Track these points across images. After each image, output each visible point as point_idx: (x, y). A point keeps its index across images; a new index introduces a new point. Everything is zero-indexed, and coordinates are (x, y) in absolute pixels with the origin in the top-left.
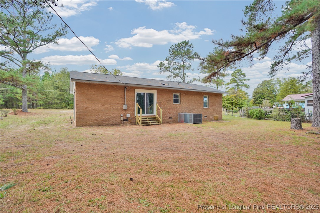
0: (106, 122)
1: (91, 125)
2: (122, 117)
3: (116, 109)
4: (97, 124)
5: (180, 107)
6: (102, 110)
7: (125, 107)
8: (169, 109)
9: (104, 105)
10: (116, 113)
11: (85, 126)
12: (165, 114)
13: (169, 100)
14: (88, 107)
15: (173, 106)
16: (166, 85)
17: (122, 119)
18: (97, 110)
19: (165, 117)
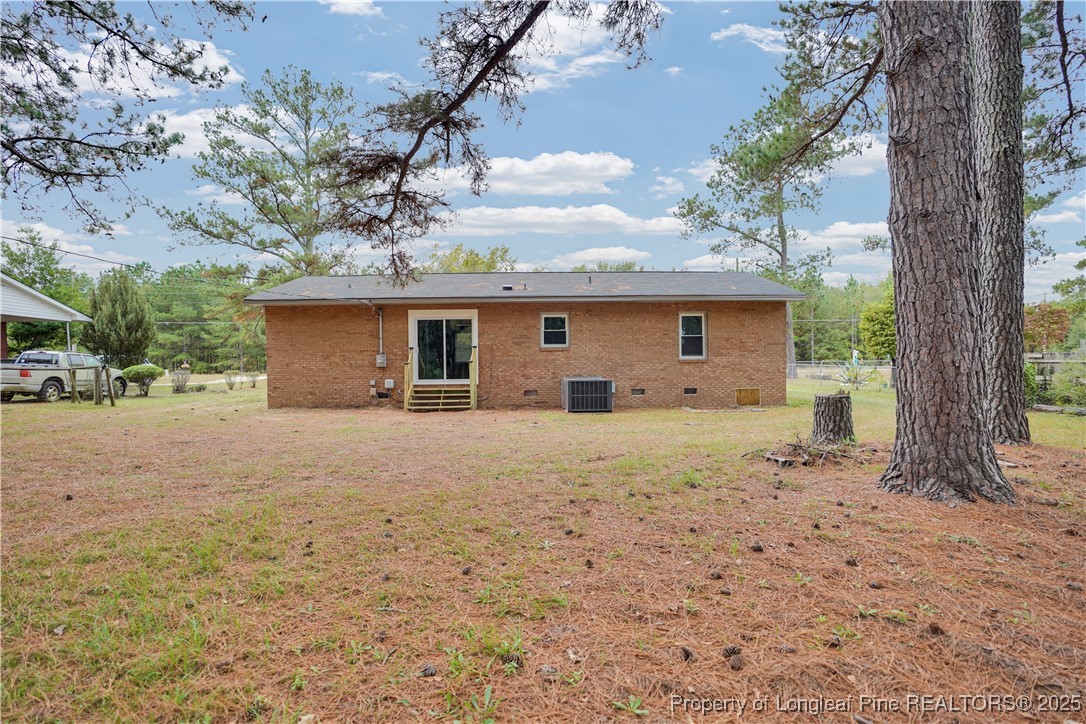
0: (332, 398)
1: (299, 406)
2: (373, 386)
3: (358, 366)
4: (313, 403)
5: (567, 358)
6: (324, 370)
7: (380, 360)
8: (524, 365)
9: (328, 357)
10: (360, 378)
11: (286, 406)
12: (510, 382)
13: (522, 336)
14: (293, 363)
15: (542, 356)
16: (518, 290)
17: (373, 391)
18: (312, 369)
19: (510, 390)
